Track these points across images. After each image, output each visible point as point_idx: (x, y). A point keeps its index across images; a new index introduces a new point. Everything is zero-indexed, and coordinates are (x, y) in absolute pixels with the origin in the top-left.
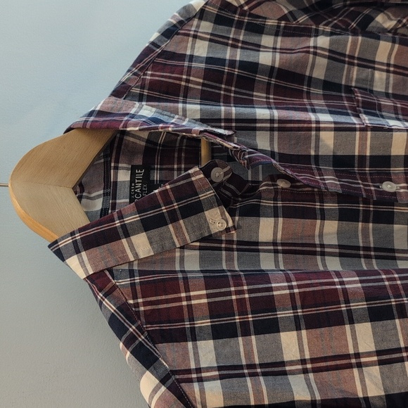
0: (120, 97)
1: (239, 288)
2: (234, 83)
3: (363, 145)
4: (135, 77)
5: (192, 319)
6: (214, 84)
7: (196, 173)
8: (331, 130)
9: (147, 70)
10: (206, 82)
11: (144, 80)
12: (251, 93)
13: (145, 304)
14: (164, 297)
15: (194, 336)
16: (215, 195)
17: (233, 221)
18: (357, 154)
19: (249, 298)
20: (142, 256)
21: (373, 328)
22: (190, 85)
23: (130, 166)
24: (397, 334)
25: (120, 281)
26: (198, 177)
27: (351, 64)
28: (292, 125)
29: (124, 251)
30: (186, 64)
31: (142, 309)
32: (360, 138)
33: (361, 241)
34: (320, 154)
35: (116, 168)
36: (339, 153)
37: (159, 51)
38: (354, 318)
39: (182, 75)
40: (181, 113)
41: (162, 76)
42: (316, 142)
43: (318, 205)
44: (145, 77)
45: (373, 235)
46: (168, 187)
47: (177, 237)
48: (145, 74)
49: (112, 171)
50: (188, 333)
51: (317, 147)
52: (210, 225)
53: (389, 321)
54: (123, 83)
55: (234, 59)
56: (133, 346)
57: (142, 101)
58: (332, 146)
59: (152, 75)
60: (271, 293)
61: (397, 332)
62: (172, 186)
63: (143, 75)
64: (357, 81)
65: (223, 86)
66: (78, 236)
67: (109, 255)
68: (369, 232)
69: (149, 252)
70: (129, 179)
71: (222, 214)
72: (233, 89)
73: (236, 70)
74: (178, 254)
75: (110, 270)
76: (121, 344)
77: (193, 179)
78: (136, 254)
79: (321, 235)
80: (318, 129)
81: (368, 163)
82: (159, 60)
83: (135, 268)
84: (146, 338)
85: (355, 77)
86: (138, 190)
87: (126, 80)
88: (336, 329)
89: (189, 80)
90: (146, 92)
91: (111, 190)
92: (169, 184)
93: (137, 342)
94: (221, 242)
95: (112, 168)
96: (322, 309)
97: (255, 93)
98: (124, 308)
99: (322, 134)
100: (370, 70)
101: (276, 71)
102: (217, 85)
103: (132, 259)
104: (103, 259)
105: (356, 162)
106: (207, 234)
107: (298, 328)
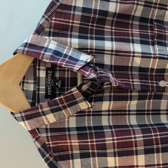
0: (39, 35)
1: (92, 140)
2: (96, 22)
4: (46, 21)
5: (72, 150)
6: (86, 23)
7: (75, 91)
8: (140, 57)
9: (52, 17)
10: (82, 23)
11: (51, 23)
12: (103, 26)
13: (53, 144)
14: (60, 141)
15: (73, 157)
16: (83, 98)
17: (91, 105)
18: (150, 67)
19: (96, 144)
20: (51, 122)
21: (145, 157)
22: (74, 25)
23: (45, 68)
24: (154, 159)
25: (42, 134)
26: (76, 92)
27: (155, 8)
28: (121, 54)
29: (43, 121)
30: (72, 12)
31: (51, 146)
32: (153, 61)
33: (146, 107)
34: (133, 66)
35: (39, 69)
36: (142, 66)
37: (58, 4)
38: (138, 153)
39: (70, 20)
40: (69, 45)
41: (60, 21)
42: (132, 61)
43: (129, 94)
44: (51, 21)
45: (152, 104)
46: (62, 97)
47: (66, 113)
48: (52, 20)
49: (37, 71)
50: (70, 156)
51: (132, 63)
52: (81, 107)
53: (152, 154)
54: (41, 25)
55: (96, 9)
56: (48, 162)
57: (50, 36)
58: (139, 64)
59: (55, 20)
60: (105, 142)
61: (155, 158)
62: (64, 97)
63: (51, 20)
64: (157, 17)
65: (90, 24)
66: (23, 114)
67: (37, 122)
68: (150, 103)
69: (54, 120)
70: (45, 76)
71: (86, 103)
72: (95, 25)
73: (97, 16)
74: (66, 120)
75: (38, 129)
76: (43, 160)
77: (74, 93)
78: (49, 121)
79: (129, 106)
80: (134, 56)
81: (155, 71)
82: (59, 10)
83: (48, 127)
84: (53, 159)
85: (156, 14)
86: (49, 83)
87: (42, 23)
88: (130, 157)
89: (73, 22)
90: (52, 30)
91: (37, 81)
92: (63, 96)
93: (50, 161)
94: (85, 112)
95: (37, 69)
96: (126, 149)
97: (106, 26)
98: (44, 146)
99: (135, 58)
100: (164, 10)
101: (117, 15)
102: (87, 23)
103: (47, 123)
104: (34, 124)
105: (149, 70)
106: (79, 111)
107: (115, 156)
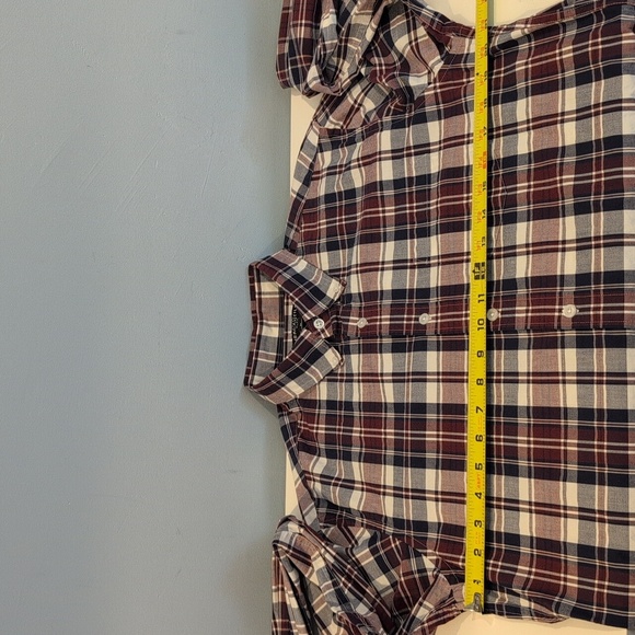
3: (412, 281)
